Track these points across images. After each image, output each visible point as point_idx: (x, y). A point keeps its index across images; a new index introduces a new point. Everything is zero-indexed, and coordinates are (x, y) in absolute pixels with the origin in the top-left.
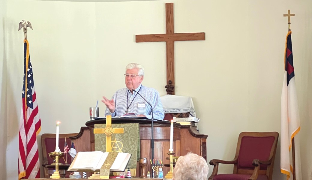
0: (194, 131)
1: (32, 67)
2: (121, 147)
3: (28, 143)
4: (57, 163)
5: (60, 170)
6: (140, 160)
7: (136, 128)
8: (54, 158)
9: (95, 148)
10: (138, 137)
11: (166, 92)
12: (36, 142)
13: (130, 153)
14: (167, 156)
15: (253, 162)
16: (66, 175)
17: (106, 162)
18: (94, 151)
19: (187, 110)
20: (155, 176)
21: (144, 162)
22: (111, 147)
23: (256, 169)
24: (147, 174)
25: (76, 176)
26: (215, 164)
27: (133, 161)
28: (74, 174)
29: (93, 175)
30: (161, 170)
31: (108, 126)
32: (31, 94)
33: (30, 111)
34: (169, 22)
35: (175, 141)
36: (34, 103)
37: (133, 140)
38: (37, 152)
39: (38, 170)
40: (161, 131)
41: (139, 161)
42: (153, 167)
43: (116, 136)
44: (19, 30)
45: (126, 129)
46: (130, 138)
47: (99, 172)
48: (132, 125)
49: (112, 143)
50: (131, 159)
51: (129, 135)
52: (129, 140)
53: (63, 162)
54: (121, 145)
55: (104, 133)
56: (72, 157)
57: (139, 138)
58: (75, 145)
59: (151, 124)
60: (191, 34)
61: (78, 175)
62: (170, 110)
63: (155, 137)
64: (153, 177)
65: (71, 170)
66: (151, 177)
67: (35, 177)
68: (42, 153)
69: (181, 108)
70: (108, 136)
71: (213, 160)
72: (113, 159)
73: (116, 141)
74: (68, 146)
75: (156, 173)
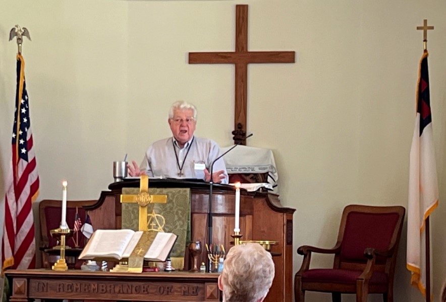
0: (274, 202)
1: (27, 96)
2: (163, 224)
3: (18, 213)
4: (63, 246)
5: (67, 257)
6: (190, 245)
7: (186, 196)
8: (58, 238)
9: (123, 224)
10: (189, 210)
11: (233, 141)
12: (31, 212)
13: (174, 233)
14: (232, 240)
15: (365, 253)
16: (76, 265)
17: (138, 246)
18: (120, 228)
19: (264, 169)
20: (213, 269)
21: (198, 247)
22: (148, 221)
23: (370, 263)
24: (201, 266)
25: (91, 267)
26: (304, 252)
27: (179, 245)
28: (88, 264)
29: (118, 266)
31: (142, 191)
32: (25, 139)
33: (23, 164)
34: (241, 34)
35: (245, 215)
36: (29, 153)
38: (32, 228)
39: (33, 255)
40: (224, 200)
41: (189, 245)
42: (210, 257)
43: (155, 207)
44: (9, 41)
45: (170, 196)
46: (175, 211)
47: (128, 262)
48: (180, 191)
49: (148, 217)
50: (176, 243)
51: (175, 205)
52: (175, 213)
53: (72, 245)
54: (162, 219)
55: (135, 202)
56: (86, 238)
57: (190, 212)
58: (91, 218)
59: (209, 189)
60: (274, 53)
61: (94, 266)
62: (239, 168)
63: (214, 209)
64: (210, 272)
65: (84, 257)
66: (207, 270)
67: (27, 267)
68: (39, 229)
69: (255, 166)
70: (142, 207)
71: (304, 246)
72: (149, 242)
73: (154, 215)
74: (81, 220)
75: (215, 265)
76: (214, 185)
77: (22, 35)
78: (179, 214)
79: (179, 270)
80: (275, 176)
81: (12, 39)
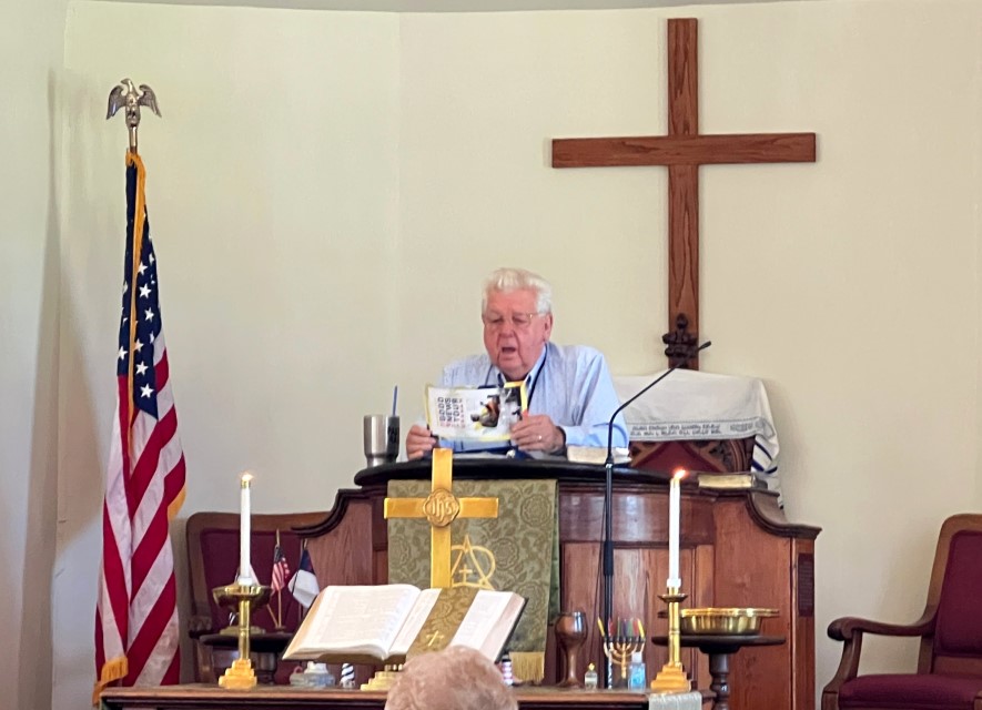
0: (766, 510)
2: (489, 571)
3: (135, 548)
4: (244, 626)
5: (255, 654)
6: (558, 621)
7: (548, 495)
8: (232, 607)
9: (391, 570)
10: (555, 533)
11: (665, 360)
12: (168, 545)
13: (521, 594)
14: (661, 606)
16: (278, 676)
17: (428, 626)
18: (386, 583)
19: (744, 428)
20: (617, 681)
21: (575, 626)
22: (452, 566)
24: (587, 674)
25: (313, 678)
26: (847, 634)
27: (532, 622)
28: (306, 671)
29: (380, 675)
30: (637, 657)
31: (441, 488)
32: (149, 362)
33: (146, 425)
34: (681, 92)
35: (696, 547)
36: (160, 397)
38: (171, 584)
39: (175, 651)
40: (642, 508)
41: (554, 622)
42: (609, 650)
43: (470, 527)
44: (108, 117)
45: (507, 500)
46: (521, 535)
48: (531, 489)
49: (454, 554)
50: (524, 616)
51: (521, 523)
52: (519, 543)
53: (268, 625)
54: (490, 562)
55: (421, 516)
56: (302, 607)
57: (557, 538)
58: (313, 557)
59: (605, 482)
60: (763, 139)
61: (321, 676)
62: (680, 426)
63: (617, 529)
64: (610, 687)
65: (296, 654)
66: (603, 683)
67: (160, 681)
68: (187, 588)
69: (723, 421)
70: (439, 527)
71: (842, 621)
72: (455, 613)
73: (469, 548)
74: (287, 562)
75: (621, 671)
76: (616, 470)
77: (140, 103)
78: (531, 545)
79: (532, 684)
80: (771, 445)
81: (113, 115)
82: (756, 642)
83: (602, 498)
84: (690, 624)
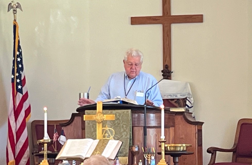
0: (189, 117)
2: (113, 135)
3: (17, 130)
4: (46, 151)
5: (48, 159)
6: (132, 148)
7: (128, 115)
8: (42, 146)
9: (86, 135)
10: (131, 124)
11: (162, 77)
12: (26, 129)
13: (121, 141)
14: (160, 144)
16: (55, 164)
17: (96, 150)
18: (85, 138)
19: (184, 95)
21: (136, 149)
22: (102, 134)
24: (139, 162)
25: (65, 164)
26: (212, 152)
27: (124, 148)
28: (63, 163)
30: (153, 158)
31: (99, 112)
32: (20, 79)
33: (19, 96)
34: (166, 4)
35: (169, 127)
36: (23, 88)
37: (125, 127)
38: (27, 140)
39: (28, 158)
40: (155, 117)
41: (130, 148)
42: (145, 156)
43: (108, 123)
45: (117, 115)
46: (122, 125)
48: (124, 112)
49: (103, 130)
50: (122, 147)
51: (121, 121)
52: (121, 127)
54: (113, 131)
55: (94, 120)
56: (62, 145)
57: (131, 126)
58: (65, 131)
59: (144, 110)
61: (67, 164)
62: (166, 95)
63: (148, 123)
65: (60, 158)
68: (32, 142)
69: (178, 94)
70: (99, 123)
71: (211, 147)
72: (103, 147)
73: (107, 128)
74: (58, 133)
75: (148, 162)
76: (147, 107)
77: (17, 7)
80: (191, 100)
81: (9, 11)
82: (186, 153)
83: (144, 115)
84: (168, 149)
